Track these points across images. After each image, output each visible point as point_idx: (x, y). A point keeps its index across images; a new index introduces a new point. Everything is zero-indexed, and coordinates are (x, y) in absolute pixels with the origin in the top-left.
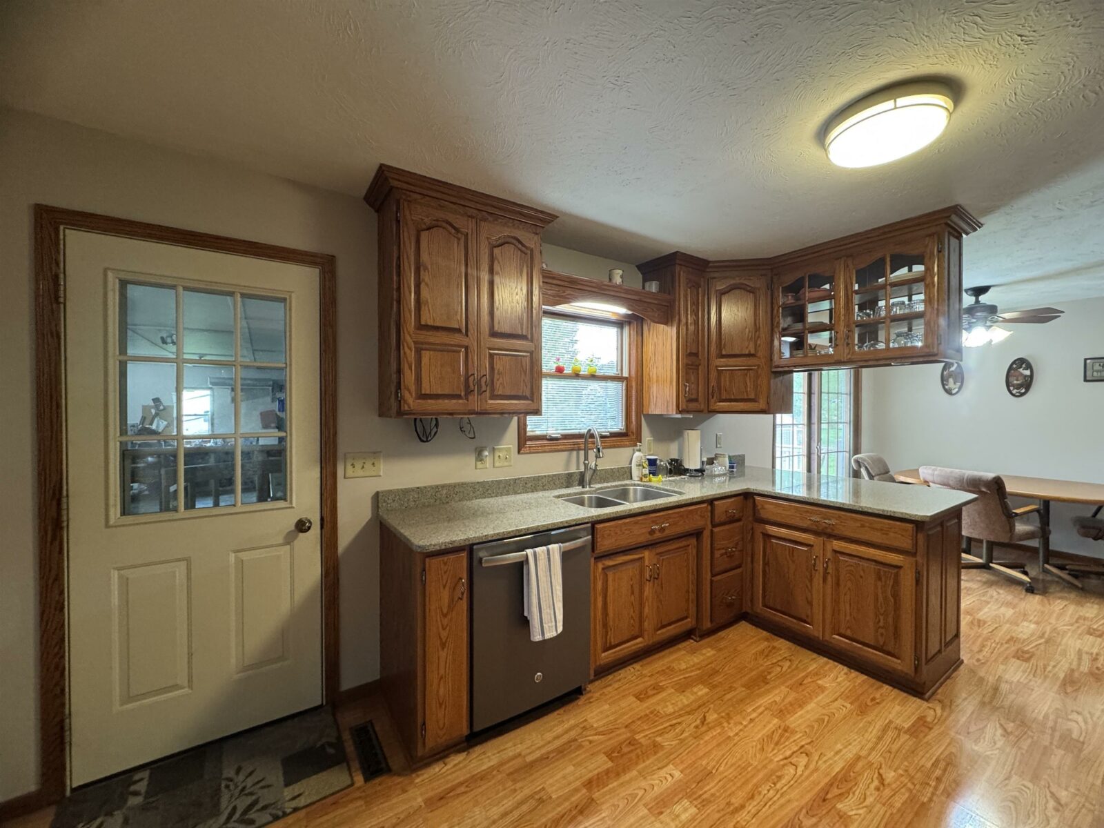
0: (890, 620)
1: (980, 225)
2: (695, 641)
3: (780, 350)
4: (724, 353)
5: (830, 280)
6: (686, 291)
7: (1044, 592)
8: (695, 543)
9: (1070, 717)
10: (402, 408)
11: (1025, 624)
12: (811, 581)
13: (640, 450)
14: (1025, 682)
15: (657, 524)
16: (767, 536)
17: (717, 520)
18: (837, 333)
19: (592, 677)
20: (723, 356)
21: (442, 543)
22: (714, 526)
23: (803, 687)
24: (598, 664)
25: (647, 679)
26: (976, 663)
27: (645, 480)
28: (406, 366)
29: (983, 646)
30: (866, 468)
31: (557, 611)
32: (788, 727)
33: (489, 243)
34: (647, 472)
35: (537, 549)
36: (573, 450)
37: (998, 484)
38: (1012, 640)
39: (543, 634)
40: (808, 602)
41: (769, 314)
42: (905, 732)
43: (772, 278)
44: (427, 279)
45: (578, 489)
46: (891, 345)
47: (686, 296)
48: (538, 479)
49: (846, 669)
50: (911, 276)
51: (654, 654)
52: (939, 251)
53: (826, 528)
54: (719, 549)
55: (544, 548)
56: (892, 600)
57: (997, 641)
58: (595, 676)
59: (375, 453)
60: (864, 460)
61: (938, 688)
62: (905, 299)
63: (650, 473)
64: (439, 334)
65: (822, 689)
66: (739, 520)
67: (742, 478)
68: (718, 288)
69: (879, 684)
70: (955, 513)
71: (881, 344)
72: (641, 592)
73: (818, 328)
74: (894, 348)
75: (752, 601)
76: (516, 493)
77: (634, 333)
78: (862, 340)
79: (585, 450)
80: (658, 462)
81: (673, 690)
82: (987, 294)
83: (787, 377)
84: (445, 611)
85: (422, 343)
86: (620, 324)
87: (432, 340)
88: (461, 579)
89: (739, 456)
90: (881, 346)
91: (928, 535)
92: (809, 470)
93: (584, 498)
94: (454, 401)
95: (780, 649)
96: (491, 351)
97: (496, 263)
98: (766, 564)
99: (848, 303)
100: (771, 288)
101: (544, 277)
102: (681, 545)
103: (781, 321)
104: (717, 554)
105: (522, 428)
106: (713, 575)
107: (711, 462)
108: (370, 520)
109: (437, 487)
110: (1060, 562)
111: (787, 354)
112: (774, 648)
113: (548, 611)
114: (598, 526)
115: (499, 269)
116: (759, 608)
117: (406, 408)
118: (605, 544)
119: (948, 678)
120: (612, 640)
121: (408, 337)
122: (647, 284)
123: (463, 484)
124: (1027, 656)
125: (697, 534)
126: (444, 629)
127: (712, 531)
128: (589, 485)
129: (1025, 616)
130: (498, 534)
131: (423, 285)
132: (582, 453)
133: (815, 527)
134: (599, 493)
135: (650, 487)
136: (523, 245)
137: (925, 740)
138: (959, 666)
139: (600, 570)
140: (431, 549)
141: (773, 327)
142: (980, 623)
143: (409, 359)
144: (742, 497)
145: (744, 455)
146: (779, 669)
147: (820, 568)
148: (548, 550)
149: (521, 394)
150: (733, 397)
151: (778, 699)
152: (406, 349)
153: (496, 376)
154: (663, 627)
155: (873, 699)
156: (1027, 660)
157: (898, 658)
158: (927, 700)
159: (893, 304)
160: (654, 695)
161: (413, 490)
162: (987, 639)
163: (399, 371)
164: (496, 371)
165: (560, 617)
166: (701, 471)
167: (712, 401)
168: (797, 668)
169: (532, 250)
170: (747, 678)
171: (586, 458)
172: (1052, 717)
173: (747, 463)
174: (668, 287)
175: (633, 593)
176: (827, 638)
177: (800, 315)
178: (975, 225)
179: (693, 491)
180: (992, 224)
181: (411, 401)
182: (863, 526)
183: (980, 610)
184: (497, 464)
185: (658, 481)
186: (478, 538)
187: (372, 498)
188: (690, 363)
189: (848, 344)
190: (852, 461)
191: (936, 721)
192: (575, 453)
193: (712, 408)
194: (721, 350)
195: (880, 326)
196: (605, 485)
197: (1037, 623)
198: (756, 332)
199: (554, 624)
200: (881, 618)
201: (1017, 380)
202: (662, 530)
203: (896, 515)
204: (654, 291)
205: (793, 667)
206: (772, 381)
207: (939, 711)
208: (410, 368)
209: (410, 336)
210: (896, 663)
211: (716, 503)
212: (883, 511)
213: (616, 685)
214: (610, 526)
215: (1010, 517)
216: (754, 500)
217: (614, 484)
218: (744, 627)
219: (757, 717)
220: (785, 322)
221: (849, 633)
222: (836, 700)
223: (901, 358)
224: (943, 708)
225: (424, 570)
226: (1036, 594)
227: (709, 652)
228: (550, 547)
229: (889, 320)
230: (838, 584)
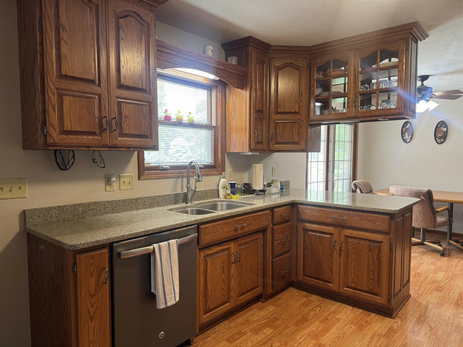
0: (376, 274)
1: (427, 36)
2: (263, 302)
3: (314, 110)
4: (279, 111)
5: (345, 64)
6: (256, 65)
7: (449, 255)
8: (262, 237)
9: (460, 316)
10: (48, 141)
11: (440, 273)
12: (332, 256)
13: (224, 178)
14: (440, 302)
15: (239, 224)
16: (306, 230)
17: (275, 221)
18: (349, 98)
19: (197, 332)
20: (279, 113)
21: (90, 242)
22: (274, 224)
23: (328, 321)
24: (201, 323)
25: (232, 329)
26: (417, 296)
27: (229, 197)
28: (50, 107)
29: (421, 287)
30: (360, 189)
31: (175, 286)
32: (321, 344)
33: (116, 14)
34: (230, 192)
35: (161, 244)
36: (179, 177)
37: (429, 194)
38: (434, 281)
39: (166, 303)
40: (330, 270)
41: (308, 86)
42: (383, 337)
43: (310, 60)
44: (65, 37)
45: (184, 205)
46: (379, 108)
47: (255, 69)
48: (154, 198)
49: (351, 308)
50: (390, 64)
51: (237, 314)
52: (407, 50)
53: (341, 222)
54: (277, 240)
55: (166, 242)
56: (377, 262)
57: (427, 283)
58: (199, 331)
59: (20, 179)
60: (359, 184)
61: (399, 311)
62: (387, 79)
63: (231, 193)
64: (77, 83)
65: (339, 320)
66: (288, 221)
67: (288, 196)
68: (276, 65)
69: (369, 313)
70: (409, 209)
71: (374, 107)
72: (229, 271)
73: (338, 95)
74: (380, 109)
75: (296, 274)
76: (137, 209)
77: (219, 95)
78: (362, 104)
79: (187, 177)
80: (236, 185)
81: (251, 333)
82: (428, 80)
83: (317, 128)
84: (93, 293)
85: (63, 90)
86: (209, 87)
87: (71, 87)
88: (105, 268)
89: (286, 181)
90: (373, 108)
91: (396, 222)
92: (327, 189)
93: (188, 210)
94: (91, 137)
95: (313, 301)
96: (118, 100)
97: (121, 30)
98: (305, 248)
99: (355, 79)
100: (310, 67)
101: (157, 46)
102: (254, 238)
103: (316, 90)
104: (276, 243)
105: (141, 159)
106: (273, 258)
107: (269, 185)
108: (19, 232)
109: (75, 205)
110: (456, 239)
111: (318, 113)
112: (310, 301)
113: (169, 286)
114: (201, 227)
115: (123, 35)
116: (301, 277)
117: (52, 141)
118: (206, 239)
119: (404, 305)
120: (210, 306)
121: (51, 85)
122: (230, 59)
123: (95, 203)
124: (441, 289)
125: (264, 231)
126: (92, 306)
127: (272, 228)
128: (191, 201)
129: (439, 269)
130: (132, 234)
131: (62, 43)
132: (185, 180)
133: (334, 222)
134: (197, 207)
135: (232, 202)
136: (141, 19)
137: (393, 339)
138: (409, 298)
139: (202, 257)
140: (82, 247)
141: (310, 93)
142: (419, 275)
143: (53, 102)
144: (290, 206)
145: (289, 181)
146: (314, 312)
147: (337, 248)
148: (169, 244)
149: (143, 134)
150: (284, 141)
151: (314, 329)
152: (50, 93)
153: (123, 119)
154: (243, 294)
155: (366, 322)
156: (441, 291)
157: (378, 296)
158: (393, 318)
159: (381, 82)
160: (239, 338)
161: (55, 208)
162: (423, 282)
163: (44, 111)
164: (123, 116)
165: (177, 291)
166: (263, 191)
167: (271, 144)
168: (324, 311)
169: (148, 24)
170: (295, 320)
171: (188, 183)
172: (452, 318)
173: (291, 186)
174: (243, 62)
175: (223, 272)
176: (341, 291)
177: (326, 86)
178: (425, 36)
179: (259, 203)
180: (433, 35)
181: (55, 136)
182: (362, 219)
183: (419, 267)
184: (122, 188)
185: (237, 198)
186: (117, 237)
187: (20, 215)
188: (258, 117)
189: (355, 106)
190: (352, 184)
191: (398, 328)
192: (180, 179)
193: (271, 148)
194: (277, 109)
195: (373, 95)
196: (201, 201)
197: (446, 272)
198: (300, 97)
199: (173, 295)
200: (371, 273)
201: (440, 134)
202: (243, 228)
203: (380, 211)
204: (234, 64)
205: (322, 310)
206: (309, 130)
207: (399, 323)
208: (54, 109)
209: (53, 83)
210: (378, 299)
211: (275, 210)
212: (373, 209)
213: (213, 336)
214: (210, 226)
215: (434, 213)
216: (298, 207)
217: (207, 201)
218: (292, 291)
219: (303, 341)
220: (318, 91)
221: (353, 285)
222: (347, 325)
223: (384, 115)
224: (402, 321)
225: (75, 263)
226: (446, 257)
227: (271, 308)
228: (170, 241)
229: (378, 92)
230: (347, 257)
